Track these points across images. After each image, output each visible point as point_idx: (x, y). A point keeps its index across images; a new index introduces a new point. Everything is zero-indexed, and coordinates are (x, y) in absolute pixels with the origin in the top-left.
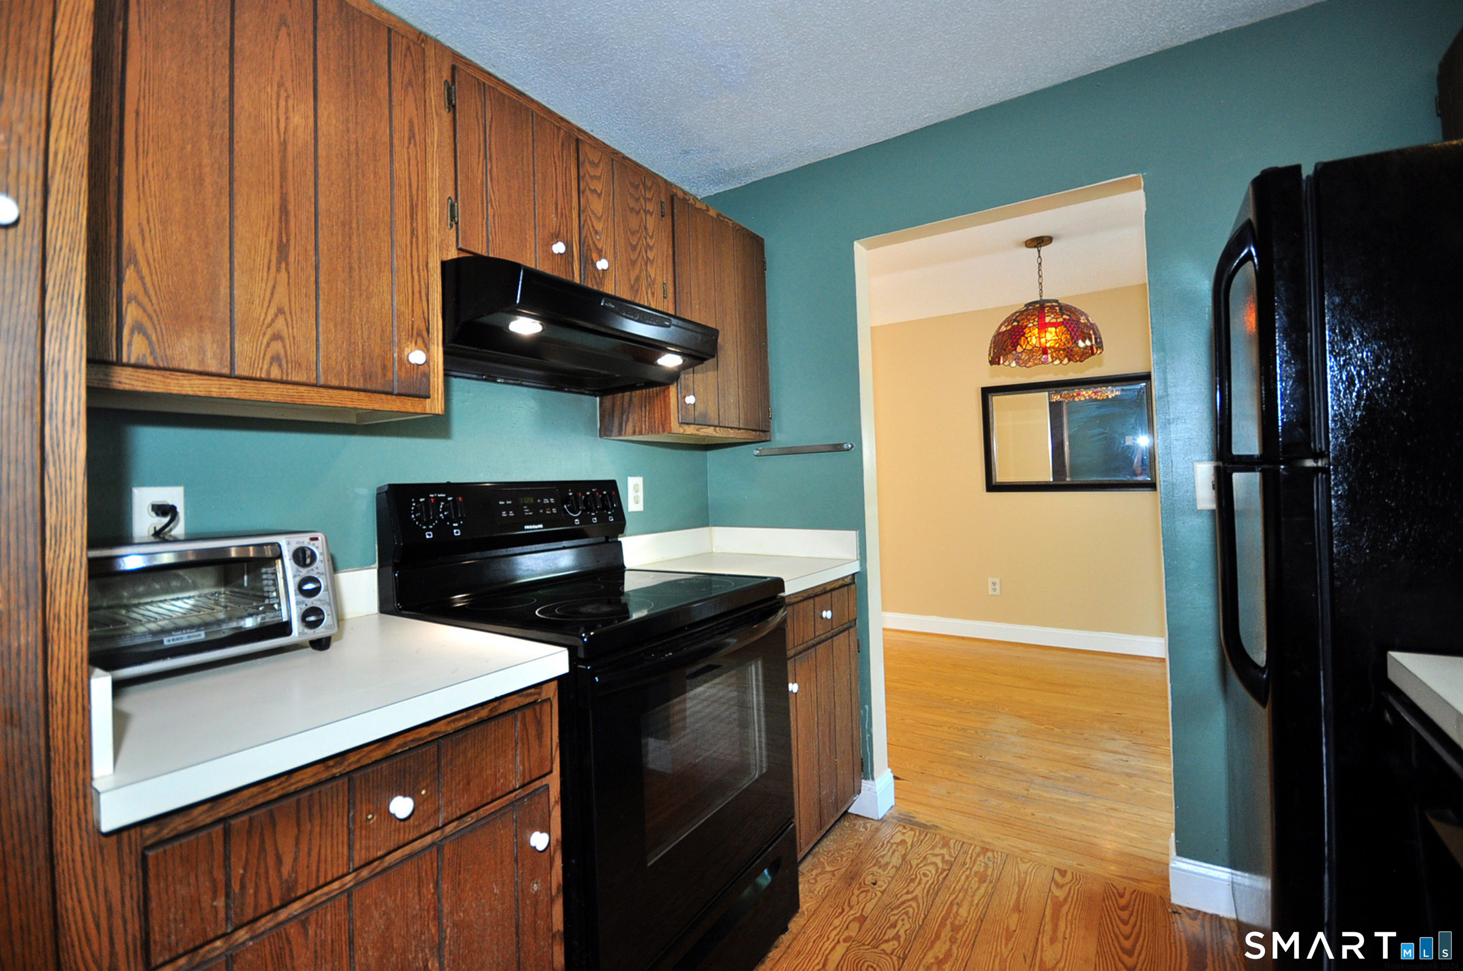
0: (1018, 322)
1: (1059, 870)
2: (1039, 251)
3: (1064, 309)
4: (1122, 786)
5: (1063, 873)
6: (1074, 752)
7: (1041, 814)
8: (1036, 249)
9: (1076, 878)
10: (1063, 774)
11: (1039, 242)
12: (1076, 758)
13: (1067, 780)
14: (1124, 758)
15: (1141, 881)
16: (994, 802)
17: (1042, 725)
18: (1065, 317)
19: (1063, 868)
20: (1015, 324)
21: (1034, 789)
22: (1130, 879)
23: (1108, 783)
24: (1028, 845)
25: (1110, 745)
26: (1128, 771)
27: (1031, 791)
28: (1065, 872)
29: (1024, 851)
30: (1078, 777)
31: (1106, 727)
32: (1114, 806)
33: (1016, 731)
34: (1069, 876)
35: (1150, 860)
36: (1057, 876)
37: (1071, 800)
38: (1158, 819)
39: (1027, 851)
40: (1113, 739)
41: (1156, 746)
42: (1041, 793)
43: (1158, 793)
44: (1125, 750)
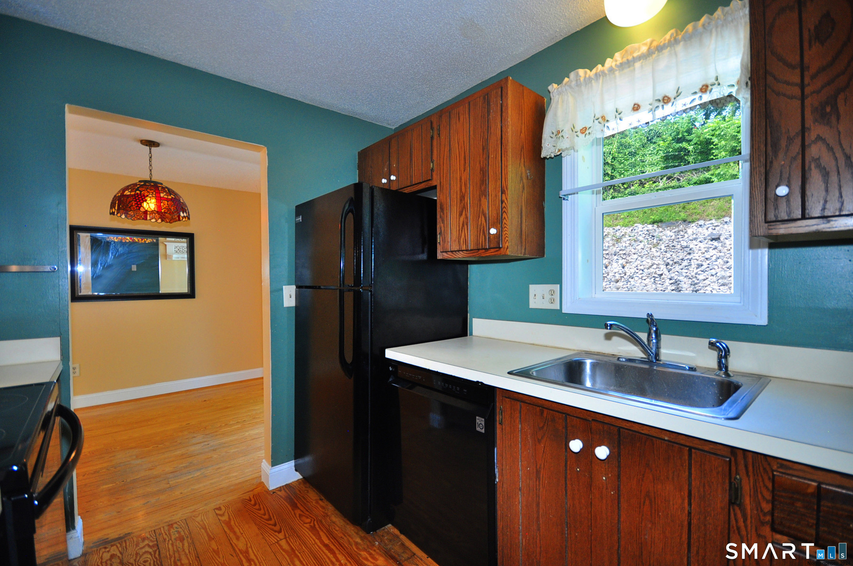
0: (141, 191)
1: (217, 509)
2: (150, 149)
3: (170, 192)
4: (214, 456)
5: (219, 509)
6: (178, 452)
7: (185, 491)
8: (148, 148)
9: (227, 507)
10: (182, 466)
11: (151, 144)
12: (182, 455)
13: (185, 467)
14: (206, 443)
15: (253, 489)
16: (153, 500)
17: (148, 447)
18: (172, 196)
19: (218, 506)
20: (138, 192)
21: (172, 481)
22: (248, 492)
23: (208, 458)
24: (193, 508)
25: (194, 441)
26: (212, 448)
27: (170, 483)
28: (220, 507)
29: (192, 512)
30: (191, 463)
31: (186, 433)
32: (218, 466)
33: (135, 457)
34: (223, 509)
35: (249, 480)
36: (218, 512)
37: (196, 475)
38: (240, 462)
39: (194, 511)
40: (194, 437)
41: (216, 432)
42: (177, 481)
43: (232, 451)
44: (203, 440)
